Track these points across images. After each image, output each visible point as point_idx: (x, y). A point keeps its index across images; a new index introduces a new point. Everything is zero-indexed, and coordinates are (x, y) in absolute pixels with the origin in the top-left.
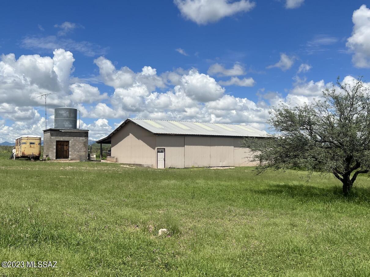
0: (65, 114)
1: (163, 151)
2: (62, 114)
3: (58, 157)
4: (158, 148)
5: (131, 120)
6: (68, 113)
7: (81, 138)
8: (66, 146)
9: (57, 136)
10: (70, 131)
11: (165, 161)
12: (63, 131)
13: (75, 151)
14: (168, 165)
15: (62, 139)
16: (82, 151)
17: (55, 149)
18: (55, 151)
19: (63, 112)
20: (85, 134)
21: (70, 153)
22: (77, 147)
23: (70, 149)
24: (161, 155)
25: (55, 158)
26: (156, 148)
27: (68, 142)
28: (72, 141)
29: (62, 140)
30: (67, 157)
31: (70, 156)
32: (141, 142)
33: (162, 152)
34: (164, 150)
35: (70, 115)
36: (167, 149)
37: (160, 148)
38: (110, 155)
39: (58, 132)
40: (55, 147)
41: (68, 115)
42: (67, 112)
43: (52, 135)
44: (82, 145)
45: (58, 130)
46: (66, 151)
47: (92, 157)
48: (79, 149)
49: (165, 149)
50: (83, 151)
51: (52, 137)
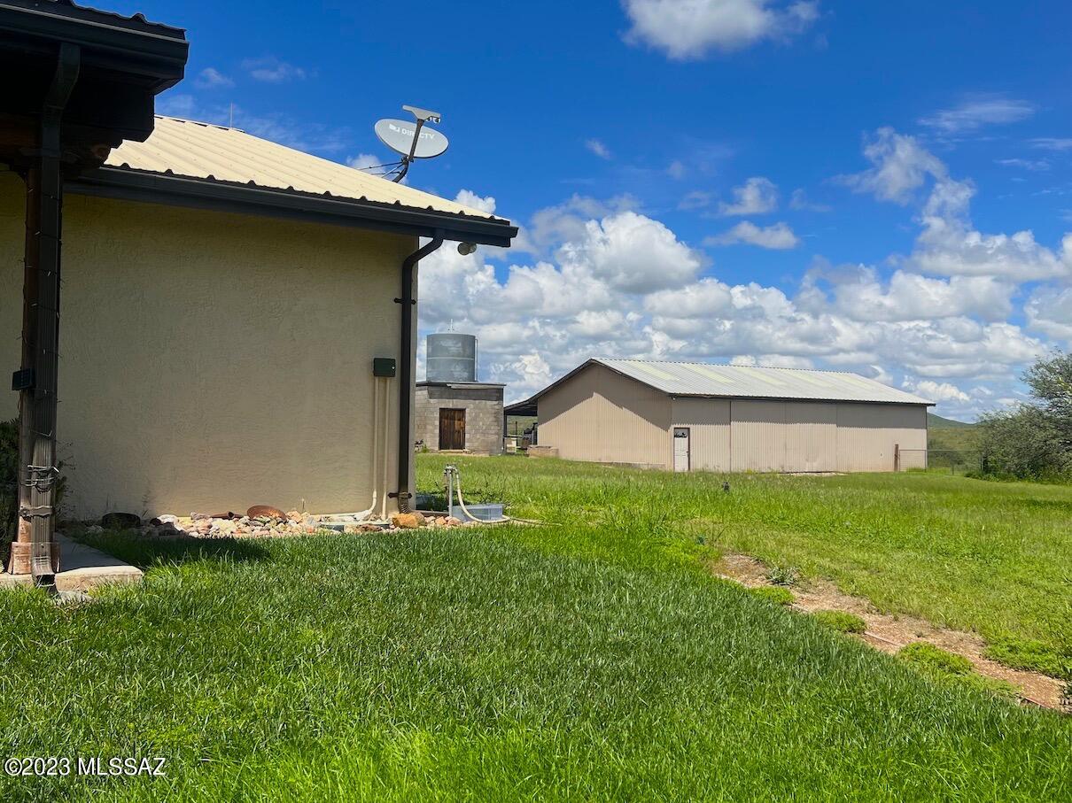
0: (454, 347)
1: (685, 433)
2: (447, 349)
3: (443, 445)
4: (677, 426)
5: (600, 361)
6: (460, 345)
7: (489, 403)
8: (459, 420)
9: (442, 398)
10: (466, 386)
11: (689, 456)
12: (453, 386)
13: (477, 431)
14: (698, 464)
15: (450, 404)
16: (491, 432)
17: (438, 427)
18: (437, 431)
19: (449, 344)
20: (497, 393)
21: (467, 436)
22: (481, 423)
23: (467, 428)
24: (682, 442)
25: (437, 448)
26: (673, 426)
27: (463, 411)
28: (470, 407)
29: (451, 406)
30: (461, 446)
31: (467, 444)
32: (626, 413)
33: (683, 436)
34: (687, 430)
35: (464, 351)
36: (694, 429)
37: (679, 426)
38: (536, 443)
39: (443, 388)
40: (437, 423)
41: (461, 350)
42: (457, 344)
43: (431, 396)
44: (492, 419)
45: (444, 385)
46: (459, 432)
47: (508, 446)
48: (484, 428)
49: (689, 429)
50: (493, 432)
51: (432, 401)
